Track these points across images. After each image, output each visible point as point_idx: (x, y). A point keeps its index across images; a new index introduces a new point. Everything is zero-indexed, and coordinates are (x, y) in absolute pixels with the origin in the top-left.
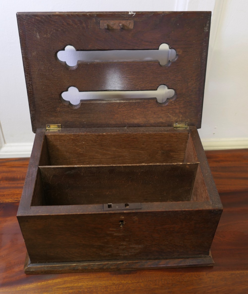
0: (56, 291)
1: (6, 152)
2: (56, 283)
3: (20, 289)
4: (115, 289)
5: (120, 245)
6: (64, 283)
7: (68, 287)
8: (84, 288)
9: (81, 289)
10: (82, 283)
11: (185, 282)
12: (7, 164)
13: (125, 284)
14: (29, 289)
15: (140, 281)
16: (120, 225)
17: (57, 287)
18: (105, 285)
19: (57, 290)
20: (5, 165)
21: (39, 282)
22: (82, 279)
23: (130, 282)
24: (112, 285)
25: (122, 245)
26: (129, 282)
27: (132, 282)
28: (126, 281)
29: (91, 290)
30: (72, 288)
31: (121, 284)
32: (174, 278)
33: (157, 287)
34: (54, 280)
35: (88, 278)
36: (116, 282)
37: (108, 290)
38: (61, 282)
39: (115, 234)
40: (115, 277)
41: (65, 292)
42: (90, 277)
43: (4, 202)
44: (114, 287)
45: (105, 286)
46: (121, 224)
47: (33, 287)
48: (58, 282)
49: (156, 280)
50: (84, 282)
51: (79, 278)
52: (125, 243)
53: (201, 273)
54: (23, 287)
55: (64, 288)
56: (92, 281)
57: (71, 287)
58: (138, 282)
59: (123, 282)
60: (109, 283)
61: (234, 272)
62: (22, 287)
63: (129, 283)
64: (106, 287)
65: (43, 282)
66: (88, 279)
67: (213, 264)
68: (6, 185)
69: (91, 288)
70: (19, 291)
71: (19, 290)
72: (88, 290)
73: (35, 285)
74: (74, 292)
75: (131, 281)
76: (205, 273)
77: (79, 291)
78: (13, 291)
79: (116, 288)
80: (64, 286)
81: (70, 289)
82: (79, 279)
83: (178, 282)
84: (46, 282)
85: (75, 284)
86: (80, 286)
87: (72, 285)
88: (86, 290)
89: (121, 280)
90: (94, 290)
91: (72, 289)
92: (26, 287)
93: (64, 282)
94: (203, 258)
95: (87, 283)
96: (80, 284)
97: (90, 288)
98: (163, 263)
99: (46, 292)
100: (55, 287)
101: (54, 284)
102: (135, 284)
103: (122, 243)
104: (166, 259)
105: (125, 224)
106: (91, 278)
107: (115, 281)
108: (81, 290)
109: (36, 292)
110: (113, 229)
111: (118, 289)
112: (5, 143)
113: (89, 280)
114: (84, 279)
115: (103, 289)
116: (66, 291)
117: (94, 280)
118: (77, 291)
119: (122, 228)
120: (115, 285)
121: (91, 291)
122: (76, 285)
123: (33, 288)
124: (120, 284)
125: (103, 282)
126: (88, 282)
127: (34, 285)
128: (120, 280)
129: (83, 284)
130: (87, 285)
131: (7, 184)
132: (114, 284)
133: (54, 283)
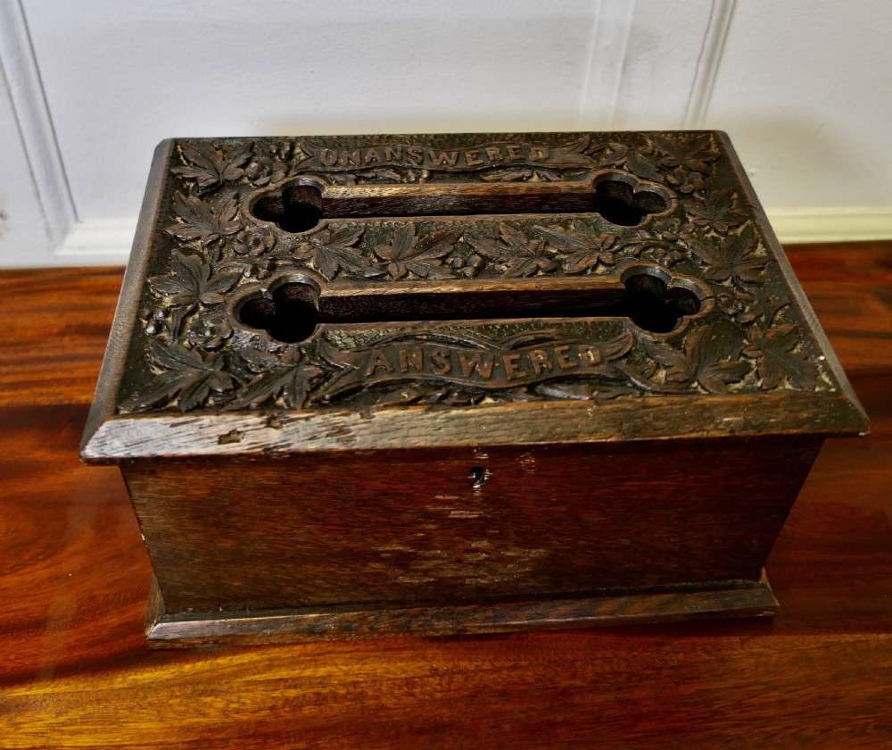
0: (243, 692)
1: (81, 248)
2: (242, 664)
3: (126, 685)
4: (438, 687)
5: (467, 551)
6: (270, 667)
7: (281, 679)
8: (336, 682)
9: (324, 688)
10: (328, 668)
11: (673, 668)
12: (85, 282)
13: (472, 671)
14: (153, 683)
15: (523, 663)
16: (473, 482)
17: (247, 679)
18: (404, 676)
19: (245, 688)
20: (77, 288)
21: (187, 662)
22: (330, 652)
23: (487, 666)
24: (428, 676)
25: (475, 550)
26: (483, 665)
27: (493, 665)
28: (476, 663)
29: (360, 690)
30: (294, 683)
31: (458, 674)
32: (634, 653)
33: (578, 683)
34: (237, 657)
35: (347, 652)
36: (443, 666)
37: (417, 691)
38: (260, 662)
39: (455, 514)
40: (438, 649)
41: (274, 695)
42: (357, 647)
43: (74, 402)
44: (437, 682)
45: (406, 679)
46: (476, 479)
47: (166, 677)
48: (250, 663)
49: (574, 661)
50: (336, 665)
51: (318, 652)
52: (485, 544)
53: (725, 640)
54: (135, 677)
55: (268, 682)
56: (362, 659)
57: (294, 679)
58: (515, 667)
59: (464, 664)
60: (419, 667)
61: (833, 638)
62: (131, 678)
63: (485, 667)
64: (410, 682)
65: (200, 660)
66: (348, 655)
67: (774, 609)
68: (82, 351)
69: (359, 682)
70: (119, 689)
71: (120, 686)
72: (348, 691)
73: (174, 670)
74: (304, 696)
75: (490, 661)
76: (736, 640)
77: (319, 694)
78: (101, 690)
79: (440, 684)
80: (270, 676)
81: (290, 687)
82: (319, 655)
83: (648, 668)
84: (209, 662)
85: (304, 669)
86: (322, 677)
87: (296, 672)
88: (342, 691)
89: (459, 660)
90: (370, 693)
91: (295, 687)
92: (144, 679)
93: (267, 663)
94: (739, 591)
95: (344, 668)
96: (322, 671)
97: (355, 684)
98: (607, 610)
99: (209, 696)
100: (239, 680)
101: (235, 668)
102: (505, 672)
103: (473, 545)
104: (619, 594)
105: (490, 477)
106: (358, 650)
107: (439, 661)
108: (324, 691)
109: (178, 694)
110: (447, 498)
111: (450, 690)
112: (77, 218)
113: (351, 658)
114: (333, 655)
115: (400, 688)
116: (277, 694)
117: (368, 657)
118: (314, 693)
119: (477, 494)
120: (439, 675)
121: (360, 693)
122: (307, 673)
123: (167, 680)
124: (454, 673)
125: (399, 664)
126: (347, 665)
127: (172, 670)
128: (453, 660)
129: (334, 669)
130: (346, 674)
131: (83, 345)
132: (435, 672)
133: (237, 665)
